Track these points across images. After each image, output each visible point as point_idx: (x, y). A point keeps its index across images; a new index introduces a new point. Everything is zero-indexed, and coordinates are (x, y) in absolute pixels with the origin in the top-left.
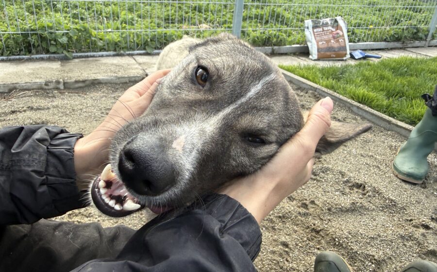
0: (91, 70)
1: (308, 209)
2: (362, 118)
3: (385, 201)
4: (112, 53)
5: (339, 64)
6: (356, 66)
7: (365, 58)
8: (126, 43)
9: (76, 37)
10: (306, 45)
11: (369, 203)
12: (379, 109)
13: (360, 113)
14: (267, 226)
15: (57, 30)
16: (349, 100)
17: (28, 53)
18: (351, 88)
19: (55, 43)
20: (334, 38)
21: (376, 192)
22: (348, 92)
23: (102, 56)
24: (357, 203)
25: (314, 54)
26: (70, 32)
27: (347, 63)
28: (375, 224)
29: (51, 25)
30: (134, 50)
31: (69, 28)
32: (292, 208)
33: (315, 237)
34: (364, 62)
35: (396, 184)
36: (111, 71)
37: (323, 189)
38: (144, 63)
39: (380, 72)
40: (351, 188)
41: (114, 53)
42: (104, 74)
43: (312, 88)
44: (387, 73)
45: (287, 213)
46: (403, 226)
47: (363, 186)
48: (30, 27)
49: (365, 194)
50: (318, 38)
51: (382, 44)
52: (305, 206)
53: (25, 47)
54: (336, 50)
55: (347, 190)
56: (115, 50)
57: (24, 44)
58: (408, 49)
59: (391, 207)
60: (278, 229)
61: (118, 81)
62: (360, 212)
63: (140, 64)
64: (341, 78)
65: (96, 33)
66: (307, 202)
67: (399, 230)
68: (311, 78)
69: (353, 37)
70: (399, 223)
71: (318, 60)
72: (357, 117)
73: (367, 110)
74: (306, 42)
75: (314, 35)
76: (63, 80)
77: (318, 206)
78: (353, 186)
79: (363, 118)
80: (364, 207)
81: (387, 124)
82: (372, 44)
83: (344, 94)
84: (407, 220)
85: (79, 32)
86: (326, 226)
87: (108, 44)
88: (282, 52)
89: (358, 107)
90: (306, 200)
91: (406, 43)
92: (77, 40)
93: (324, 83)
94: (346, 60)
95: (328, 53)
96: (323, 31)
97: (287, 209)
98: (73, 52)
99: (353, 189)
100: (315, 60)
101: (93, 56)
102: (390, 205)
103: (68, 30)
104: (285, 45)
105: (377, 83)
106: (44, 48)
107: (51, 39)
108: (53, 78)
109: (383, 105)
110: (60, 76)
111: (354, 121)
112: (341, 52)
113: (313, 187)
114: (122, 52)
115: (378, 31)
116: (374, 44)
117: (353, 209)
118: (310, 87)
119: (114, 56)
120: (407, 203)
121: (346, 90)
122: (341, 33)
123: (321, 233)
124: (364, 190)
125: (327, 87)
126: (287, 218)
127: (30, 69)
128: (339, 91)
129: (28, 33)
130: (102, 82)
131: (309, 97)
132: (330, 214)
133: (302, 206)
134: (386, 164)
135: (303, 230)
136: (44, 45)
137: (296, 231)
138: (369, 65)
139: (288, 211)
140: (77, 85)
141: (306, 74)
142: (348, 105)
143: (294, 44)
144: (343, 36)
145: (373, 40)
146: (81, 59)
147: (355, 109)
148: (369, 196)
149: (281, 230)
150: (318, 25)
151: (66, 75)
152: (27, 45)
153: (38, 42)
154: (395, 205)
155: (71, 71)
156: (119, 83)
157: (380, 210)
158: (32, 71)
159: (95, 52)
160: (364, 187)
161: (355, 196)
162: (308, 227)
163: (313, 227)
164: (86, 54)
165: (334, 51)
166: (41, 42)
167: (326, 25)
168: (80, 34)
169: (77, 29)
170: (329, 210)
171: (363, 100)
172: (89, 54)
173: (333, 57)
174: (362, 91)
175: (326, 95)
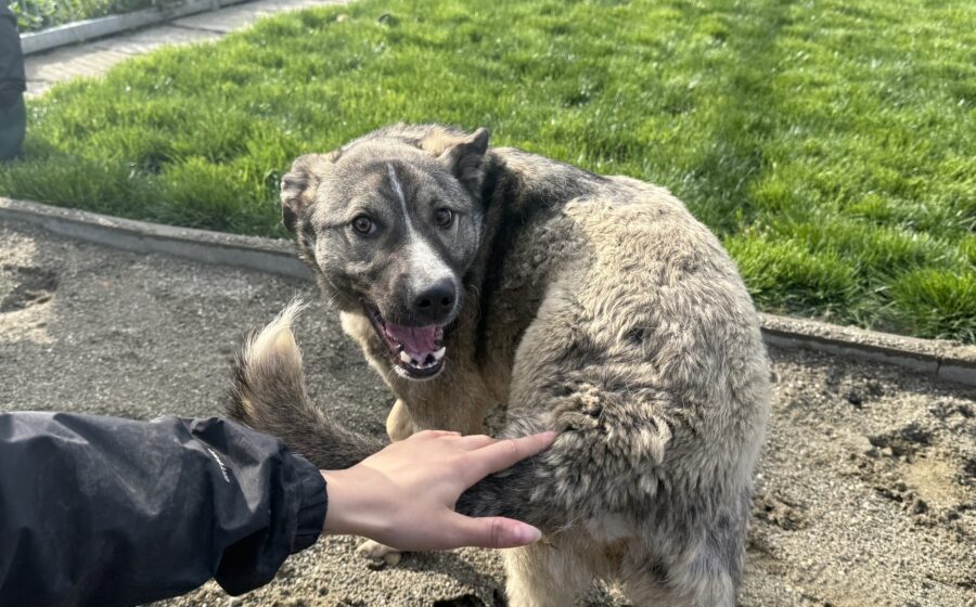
13: (71, 232)
16: (34, 207)
72: (65, 246)
73: (82, 219)
79: (81, 244)
89: (60, 220)
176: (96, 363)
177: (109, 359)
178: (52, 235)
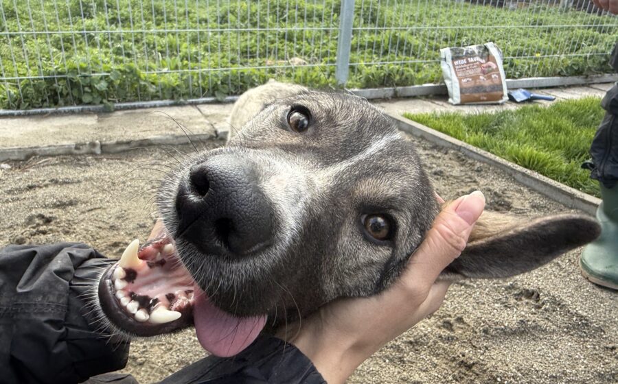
0: (138, 127)
1: (452, 330)
2: (530, 190)
3: (570, 318)
4: (168, 102)
5: (492, 110)
6: (518, 112)
7: (530, 100)
8: (188, 87)
9: (118, 82)
10: (443, 84)
11: (546, 321)
12: (555, 176)
13: (527, 183)
14: (391, 357)
15: (94, 72)
16: (510, 164)
17: (53, 105)
18: (512, 145)
19: (89, 91)
20: (484, 73)
21: (557, 303)
22: (507, 152)
23: (155, 106)
24: (528, 321)
25: (456, 96)
26: (111, 75)
27: (504, 108)
28: (557, 353)
29: (84, 65)
30: (198, 97)
31: (110, 70)
32: (429, 329)
33: (466, 375)
34: (531, 106)
35: (588, 291)
36: (167, 128)
37: (474, 298)
38: (212, 116)
39: (554, 121)
40: (518, 297)
41: (172, 102)
42: (156, 132)
43: (455, 146)
44: (565, 122)
45: (421, 337)
46: (602, 358)
47: (535, 294)
48: (57, 69)
49: (539, 307)
50: (460, 74)
51: (556, 80)
52: (448, 325)
53: (49, 97)
54: (488, 90)
55: (512, 301)
56: (172, 98)
57: (48, 93)
58: (595, 86)
59: (581, 327)
60: (409, 361)
61: (175, 141)
62: (533, 335)
63: (206, 116)
64: (496, 130)
65: (146, 75)
66: (452, 320)
67: (595, 364)
68: (451, 132)
69: (512, 70)
70: (595, 352)
71: (462, 104)
72: (522, 188)
73: (538, 177)
74: (443, 80)
75: (455, 69)
76: (100, 142)
77: (469, 326)
78: (521, 294)
79: (532, 190)
80: (539, 328)
81: (569, 198)
82: (539, 80)
83: (502, 155)
84: (607, 348)
85: (123, 75)
86: (481, 358)
87: (162, 89)
88: (408, 94)
89: (524, 174)
90: (450, 316)
91: (591, 77)
92: (120, 85)
93: (472, 139)
94: (502, 104)
95: (476, 95)
96: (468, 63)
97: (421, 331)
98: (114, 102)
99: (521, 299)
100: (457, 105)
101: (142, 107)
102: (579, 325)
103: (108, 72)
104: (413, 84)
105: (549, 137)
106: (75, 98)
107: (84, 84)
108: (86, 139)
109: (561, 171)
110: (95, 136)
111: (519, 195)
112: (495, 93)
113: (460, 296)
114: (182, 100)
115: (548, 60)
116: (542, 80)
117: (523, 331)
118: (451, 145)
119: (171, 105)
120: (605, 322)
121: (505, 149)
122: (494, 66)
123: (474, 368)
124: (537, 301)
125: (475, 144)
126: (422, 344)
127: (55, 127)
128: (493, 150)
129: (54, 78)
130: (154, 142)
131: (450, 159)
132: (487, 339)
133: (444, 326)
134: (570, 260)
135: (446, 364)
136: (75, 93)
137: (436, 365)
138: (537, 110)
139: (422, 334)
140: (119, 148)
141: (444, 127)
142: (509, 170)
143: (425, 82)
144: (497, 69)
145: (541, 74)
146: (126, 112)
147: (519, 177)
148: (546, 310)
149: (413, 363)
150: (461, 55)
151: (104, 134)
152: (53, 93)
153: (67, 89)
154: (586, 325)
155: (111, 128)
156: (177, 143)
157: (564, 332)
158: (58, 130)
159: (145, 100)
160: (538, 296)
161: (524, 310)
162: (454, 360)
163: (462, 358)
164: (133, 104)
165: (485, 91)
166: (72, 89)
167: (472, 54)
168: (124, 77)
169: (120, 70)
170: (486, 331)
171: (530, 164)
172: (136, 104)
173: (483, 100)
174: (528, 150)
175: (475, 156)
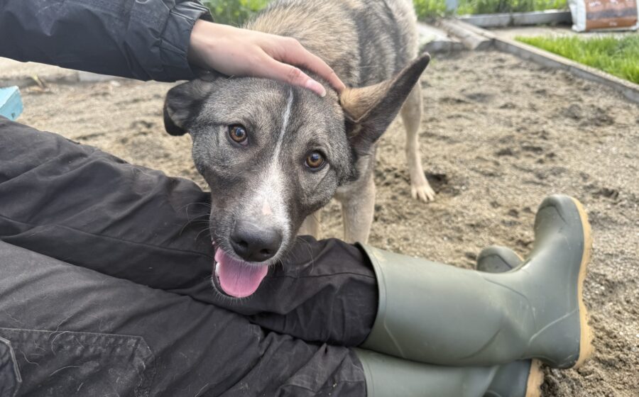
1: (517, 217)
5: (619, 37)
11: (619, 215)
16: (622, 81)
18: (628, 64)
21: (635, 200)
22: (622, 70)
25: (580, 21)
32: (494, 216)
40: (596, 195)
43: (564, 67)
45: (483, 221)
47: (615, 194)
49: (615, 204)
52: (514, 213)
54: (619, 14)
55: (588, 198)
62: (602, 225)
66: (518, 209)
68: (563, 53)
71: (587, 31)
74: (567, 5)
78: (600, 193)
89: (634, 90)
90: (518, 206)
95: (605, 20)
99: (598, 198)
100: (581, 32)
104: (532, 10)
118: (559, 65)
121: (620, 67)
124: (615, 199)
126: (483, 227)
131: (557, 79)
133: (509, 214)
139: (484, 218)
141: (556, 48)
142: (619, 87)
143: (548, 9)
147: (629, 94)
148: (622, 206)
161: (599, 206)
165: (616, 16)
173: (613, 27)
175: (584, 75)
176: (624, 166)
177: (632, 167)
178: (625, 98)
